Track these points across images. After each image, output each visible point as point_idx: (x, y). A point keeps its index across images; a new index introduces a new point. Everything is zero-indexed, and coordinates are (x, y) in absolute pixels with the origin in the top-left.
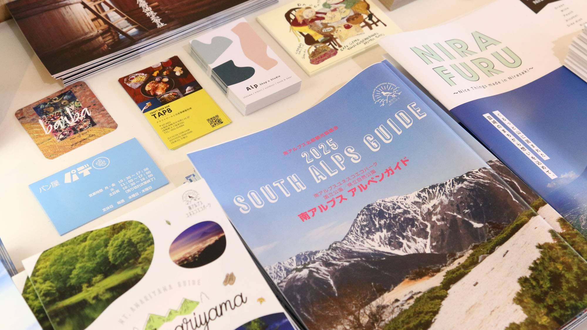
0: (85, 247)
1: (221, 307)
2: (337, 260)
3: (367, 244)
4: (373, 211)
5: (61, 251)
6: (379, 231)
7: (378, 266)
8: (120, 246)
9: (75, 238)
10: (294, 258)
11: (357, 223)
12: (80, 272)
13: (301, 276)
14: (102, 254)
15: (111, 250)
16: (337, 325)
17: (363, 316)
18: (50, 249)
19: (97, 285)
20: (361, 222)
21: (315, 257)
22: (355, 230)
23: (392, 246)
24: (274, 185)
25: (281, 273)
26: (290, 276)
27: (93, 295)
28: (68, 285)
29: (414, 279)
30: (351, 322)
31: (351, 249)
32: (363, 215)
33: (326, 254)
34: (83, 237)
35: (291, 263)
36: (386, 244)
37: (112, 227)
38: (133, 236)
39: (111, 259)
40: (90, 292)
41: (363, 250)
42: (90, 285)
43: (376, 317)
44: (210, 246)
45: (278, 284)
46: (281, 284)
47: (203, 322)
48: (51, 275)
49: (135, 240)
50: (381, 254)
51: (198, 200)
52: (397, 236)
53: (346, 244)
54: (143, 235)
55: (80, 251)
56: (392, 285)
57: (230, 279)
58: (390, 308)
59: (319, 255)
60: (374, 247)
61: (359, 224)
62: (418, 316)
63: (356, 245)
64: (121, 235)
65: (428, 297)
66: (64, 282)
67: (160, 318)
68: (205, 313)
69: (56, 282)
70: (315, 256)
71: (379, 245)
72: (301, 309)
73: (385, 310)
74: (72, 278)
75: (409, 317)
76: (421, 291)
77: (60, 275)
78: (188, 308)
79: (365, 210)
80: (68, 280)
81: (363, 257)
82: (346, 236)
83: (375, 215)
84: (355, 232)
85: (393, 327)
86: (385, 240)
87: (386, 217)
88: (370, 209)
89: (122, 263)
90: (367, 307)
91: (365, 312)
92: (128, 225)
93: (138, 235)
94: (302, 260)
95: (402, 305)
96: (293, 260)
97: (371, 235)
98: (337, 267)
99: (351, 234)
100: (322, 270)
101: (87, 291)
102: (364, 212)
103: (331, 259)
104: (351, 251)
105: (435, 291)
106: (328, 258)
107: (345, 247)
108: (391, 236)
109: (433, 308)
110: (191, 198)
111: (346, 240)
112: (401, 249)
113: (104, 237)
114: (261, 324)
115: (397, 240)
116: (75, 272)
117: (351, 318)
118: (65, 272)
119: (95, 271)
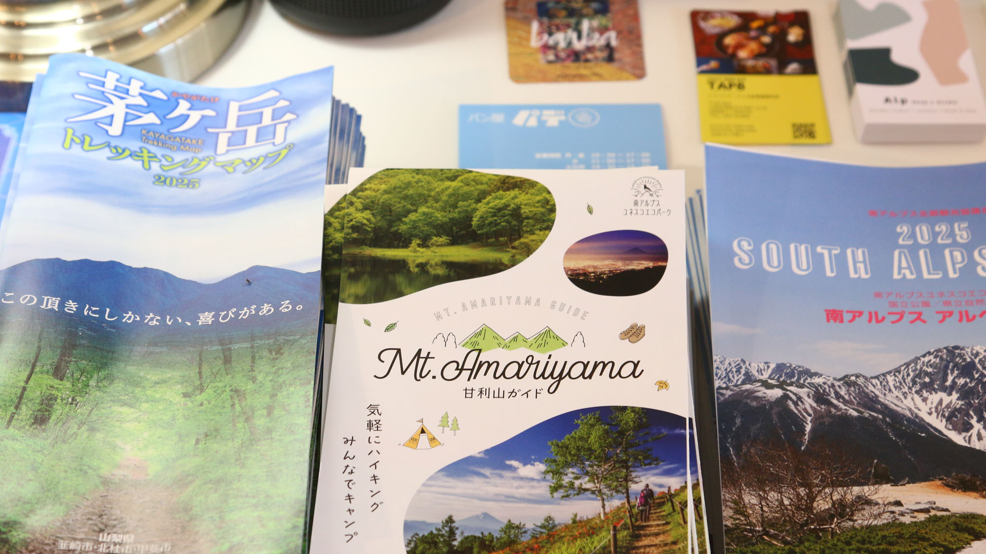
0: (447, 188)
1: (596, 365)
2: (841, 400)
3: (911, 400)
4: (958, 359)
5: (411, 179)
6: (945, 392)
7: (904, 440)
8: (499, 210)
9: (442, 170)
10: (773, 366)
11: (916, 364)
12: (420, 220)
13: (765, 395)
14: (465, 208)
15: (482, 208)
16: (771, 489)
17: (824, 499)
18: (399, 169)
19: (433, 249)
20: (924, 365)
21: (809, 380)
22: (905, 372)
23: (950, 424)
24: (819, 249)
25: (735, 376)
26: (748, 387)
27: (420, 260)
28: (393, 229)
29: (952, 487)
30: (798, 497)
31: (877, 396)
32: (936, 357)
33: (830, 385)
34: (454, 173)
35: (761, 370)
36: (943, 416)
37: (503, 179)
38: (525, 205)
39: (475, 222)
40: (419, 254)
41: (898, 406)
42: (424, 244)
43: (844, 510)
44: (633, 271)
45: (720, 388)
46: (724, 391)
47: (556, 374)
48: (378, 204)
49: (525, 210)
50: (923, 426)
51: (655, 197)
52: (971, 413)
53: (874, 386)
54: (542, 210)
55: (437, 190)
56: (907, 479)
57: (635, 333)
58: (879, 508)
59: (817, 380)
60: (919, 410)
61: (918, 367)
62: (915, 542)
63: (891, 394)
64: (509, 195)
65: (955, 524)
66: (391, 224)
67: (496, 337)
68: (566, 362)
69: (379, 218)
70: (809, 378)
71: (930, 412)
72: (730, 440)
73: (866, 507)
74: (405, 223)
75: (901, 536)
76: (950, 509)
77: (391, 211)
78: (546, 343)
79: (945, 351)
80: (398, 223)
81: (888, 417)
82: (884, 375)
83: (956, 365)
84: (903, 376)
85: (862, 537)
86: (945, 410)
87: (974, 376)
88: (955, 353)
89: (488, 236)
90: (840, 489)
91: (831, 494)
92: (528, 185)
93: (534, 206)
94: (783, 375)
95: (902, 514)
96: (768, 367)
97: (927, 391)
98: (833, 410)
99: (895, 375)
100: (806, 403)
101: (415, 251)
102: (940, 354)
103: (833, 395)
104: (874, 399)
105: (974, 520)
106: (829, 391)
107: (869, 388)
108: (960, 408)
109: (950, 542)
110: (647, 190)
111: (879, 380)
112: (964, 434)
113: (484, 187)
114: (640, 418)
115: (966, 418)
116: (413, 216)
117: (802, 491)
118: (399, 210)
119: (442, 229)
